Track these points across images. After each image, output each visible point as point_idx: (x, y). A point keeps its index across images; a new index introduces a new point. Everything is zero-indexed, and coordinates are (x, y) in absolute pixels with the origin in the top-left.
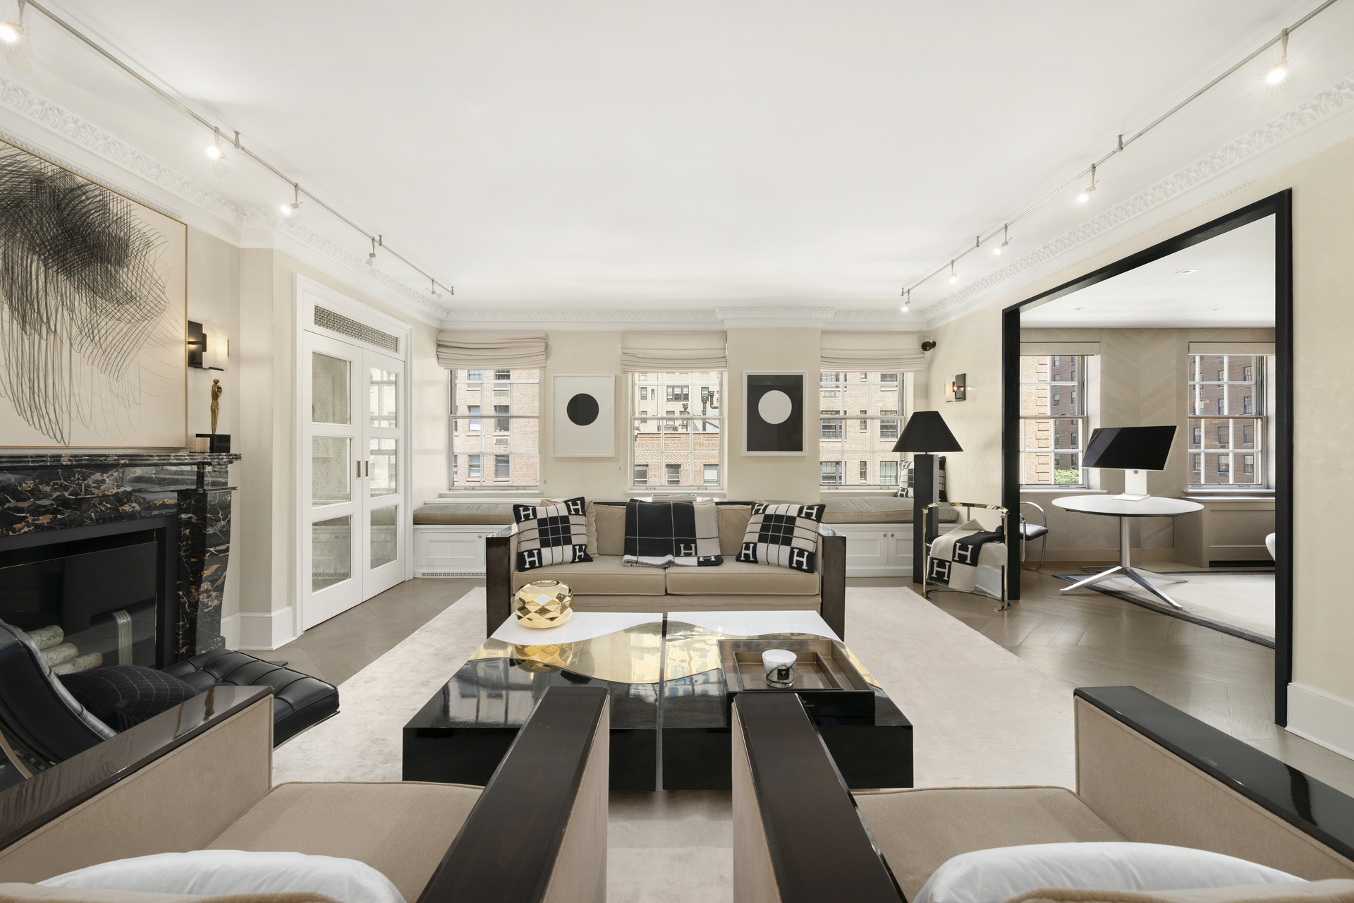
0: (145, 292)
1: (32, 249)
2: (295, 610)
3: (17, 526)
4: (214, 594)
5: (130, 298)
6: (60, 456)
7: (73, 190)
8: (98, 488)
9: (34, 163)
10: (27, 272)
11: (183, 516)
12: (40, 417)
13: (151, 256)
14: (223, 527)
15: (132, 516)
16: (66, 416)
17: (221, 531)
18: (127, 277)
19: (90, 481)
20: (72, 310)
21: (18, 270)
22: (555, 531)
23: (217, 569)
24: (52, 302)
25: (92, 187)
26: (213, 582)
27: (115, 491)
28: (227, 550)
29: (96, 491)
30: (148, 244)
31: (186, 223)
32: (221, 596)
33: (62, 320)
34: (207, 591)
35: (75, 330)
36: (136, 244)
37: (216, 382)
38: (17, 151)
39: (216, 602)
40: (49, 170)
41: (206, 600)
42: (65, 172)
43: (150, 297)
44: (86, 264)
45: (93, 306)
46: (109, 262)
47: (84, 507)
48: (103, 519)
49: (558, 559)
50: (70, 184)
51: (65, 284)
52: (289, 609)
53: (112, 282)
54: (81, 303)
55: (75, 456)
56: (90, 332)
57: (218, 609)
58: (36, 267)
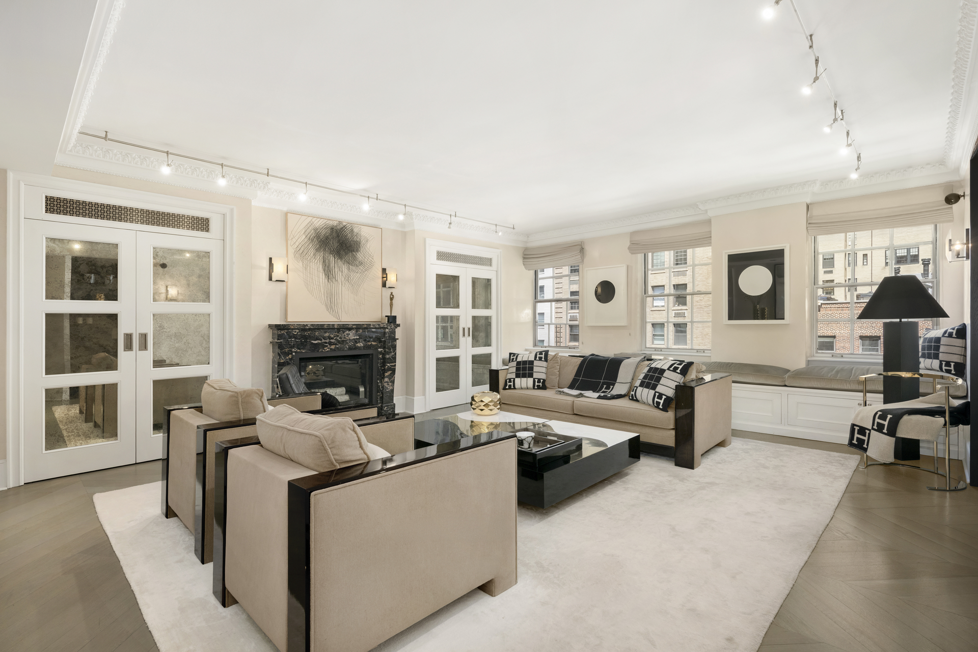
0: (366, 260)
1: (330, 253)
2: (425, 398)
3: (325, 348)
4: (390, 384)
5: (361, 263)
6: (334, 325)
7: (342, 228)
8: (348, 336)
9: (331, 223)
10: (329, 261)
11: (379, 350)
12: (333, 311)
13: (368, 246)
14: (393, 355)
15: (359, 348)
16: (340, 310)
17: (392, 357)
18: (360, 256)
19: (345, 334)
20: (342, 272)
21: (327, 261)
22: (524, 369)
23: (391, 373)
24: (336, 270)
25: (348, 225)
26: (390, 379)
27: (353, 338)
28: (395, 365)
29: (347, 338)
30: (367, 241)
31: (381, 227)
32: (394, 385)
33: (340, 277)
34: (387, 382)
35: (343, 279)
36: (363, 242)
37: (392, 293)
38: (327, 220)
39: (391, 388)
40: (335, 223)
41: (387, 386)
42: (340, 222)
43: (368, 262)
44: (346, 254)
45: (349, 269)
46: (354, 251)
47: (345, 343)
48: (350, 349)
49: (524, 385)
50: (342, 226)
51: (340, 263)
52: (423, 397)
53: (355, 258)
54: (345, 268)
55: (339, 325)
56: (348, 279)
57: (392, 391)
58: (332, 258)
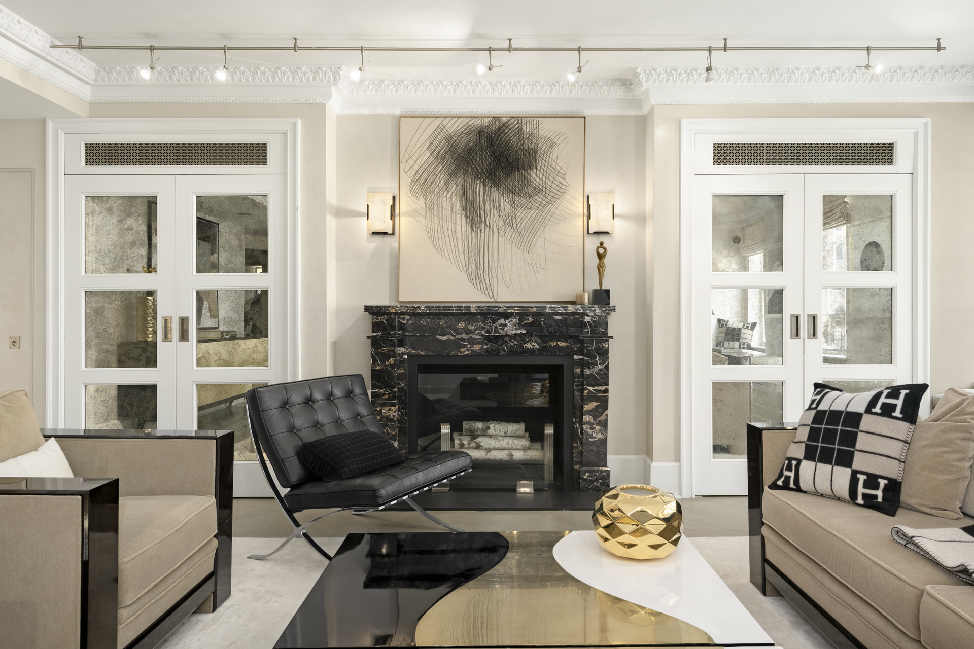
0: (550, 183)
1: (477, 177)
2: (680, 467)
3: (462, 350)
4: (598, 428)
5: (538, 190)
7: (500, 128)
8: (503, 329)
9: (478, 122)
10: (474, 192)
11: (575, 357)
12: (481, 282)
13: (554, 155)
14: (601, 370)
15: (532, 352)
16: (495, 280)
17: (598, 374)
18: (536, 176)
19: (497, 324)
20: (499, 210)
21: (469, 192)
23: (597, 406)
24: (488, 207)
25: (512, 121)
26: (595, 418)
27: (514, 332)
28: (606, 391)
29: (501, 331)
30: (552, 146)
31: (584, 115)
32: (606, 431)
33: (494, 220)
34: (589, 423)
35: (501, 222)
36: (543, 148)
37: (602, 244)
38: (469, 119)
39: (600, 436)
40: (486, 122)
41: (590, 431)
42: (495, 118)
43: (554, 186)
44: (508, 175)
45: (512, 204)
46: (523, 169)
47: (500, 342)
48: (512, 352)
50: (499, 124)
51: (495, 193)
52: (675, 464)
53: (525, 182)
54: (505, 206)
56: (510, 222)
57: (604, 442)
58: (479, 187)
